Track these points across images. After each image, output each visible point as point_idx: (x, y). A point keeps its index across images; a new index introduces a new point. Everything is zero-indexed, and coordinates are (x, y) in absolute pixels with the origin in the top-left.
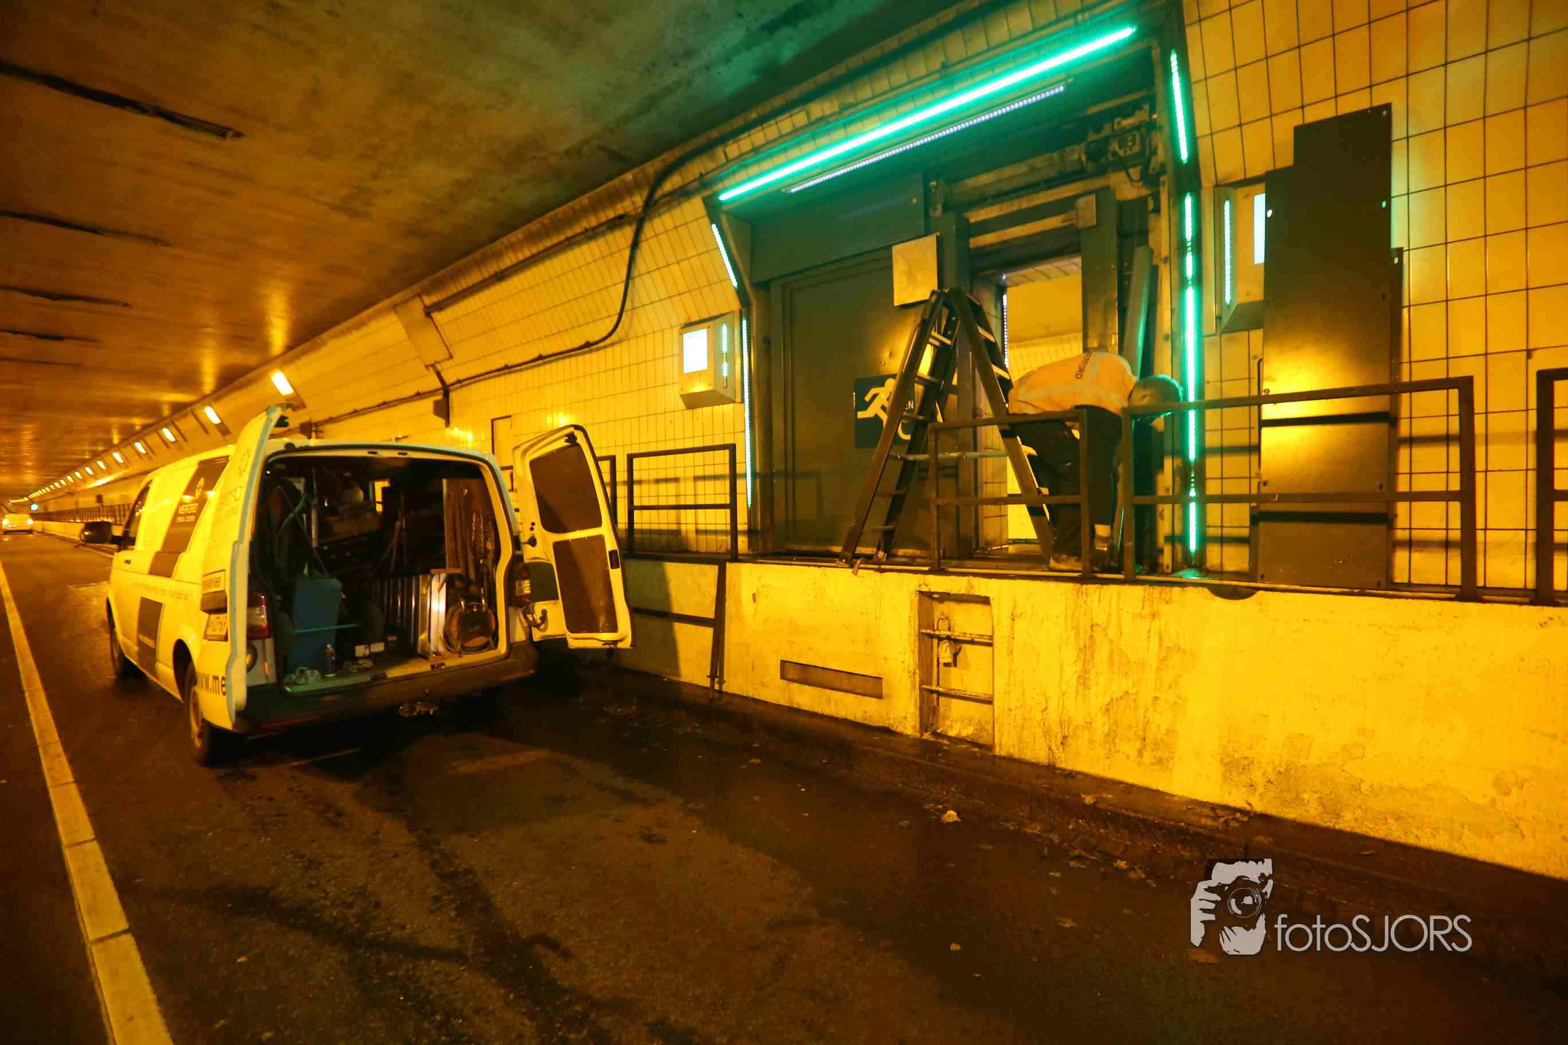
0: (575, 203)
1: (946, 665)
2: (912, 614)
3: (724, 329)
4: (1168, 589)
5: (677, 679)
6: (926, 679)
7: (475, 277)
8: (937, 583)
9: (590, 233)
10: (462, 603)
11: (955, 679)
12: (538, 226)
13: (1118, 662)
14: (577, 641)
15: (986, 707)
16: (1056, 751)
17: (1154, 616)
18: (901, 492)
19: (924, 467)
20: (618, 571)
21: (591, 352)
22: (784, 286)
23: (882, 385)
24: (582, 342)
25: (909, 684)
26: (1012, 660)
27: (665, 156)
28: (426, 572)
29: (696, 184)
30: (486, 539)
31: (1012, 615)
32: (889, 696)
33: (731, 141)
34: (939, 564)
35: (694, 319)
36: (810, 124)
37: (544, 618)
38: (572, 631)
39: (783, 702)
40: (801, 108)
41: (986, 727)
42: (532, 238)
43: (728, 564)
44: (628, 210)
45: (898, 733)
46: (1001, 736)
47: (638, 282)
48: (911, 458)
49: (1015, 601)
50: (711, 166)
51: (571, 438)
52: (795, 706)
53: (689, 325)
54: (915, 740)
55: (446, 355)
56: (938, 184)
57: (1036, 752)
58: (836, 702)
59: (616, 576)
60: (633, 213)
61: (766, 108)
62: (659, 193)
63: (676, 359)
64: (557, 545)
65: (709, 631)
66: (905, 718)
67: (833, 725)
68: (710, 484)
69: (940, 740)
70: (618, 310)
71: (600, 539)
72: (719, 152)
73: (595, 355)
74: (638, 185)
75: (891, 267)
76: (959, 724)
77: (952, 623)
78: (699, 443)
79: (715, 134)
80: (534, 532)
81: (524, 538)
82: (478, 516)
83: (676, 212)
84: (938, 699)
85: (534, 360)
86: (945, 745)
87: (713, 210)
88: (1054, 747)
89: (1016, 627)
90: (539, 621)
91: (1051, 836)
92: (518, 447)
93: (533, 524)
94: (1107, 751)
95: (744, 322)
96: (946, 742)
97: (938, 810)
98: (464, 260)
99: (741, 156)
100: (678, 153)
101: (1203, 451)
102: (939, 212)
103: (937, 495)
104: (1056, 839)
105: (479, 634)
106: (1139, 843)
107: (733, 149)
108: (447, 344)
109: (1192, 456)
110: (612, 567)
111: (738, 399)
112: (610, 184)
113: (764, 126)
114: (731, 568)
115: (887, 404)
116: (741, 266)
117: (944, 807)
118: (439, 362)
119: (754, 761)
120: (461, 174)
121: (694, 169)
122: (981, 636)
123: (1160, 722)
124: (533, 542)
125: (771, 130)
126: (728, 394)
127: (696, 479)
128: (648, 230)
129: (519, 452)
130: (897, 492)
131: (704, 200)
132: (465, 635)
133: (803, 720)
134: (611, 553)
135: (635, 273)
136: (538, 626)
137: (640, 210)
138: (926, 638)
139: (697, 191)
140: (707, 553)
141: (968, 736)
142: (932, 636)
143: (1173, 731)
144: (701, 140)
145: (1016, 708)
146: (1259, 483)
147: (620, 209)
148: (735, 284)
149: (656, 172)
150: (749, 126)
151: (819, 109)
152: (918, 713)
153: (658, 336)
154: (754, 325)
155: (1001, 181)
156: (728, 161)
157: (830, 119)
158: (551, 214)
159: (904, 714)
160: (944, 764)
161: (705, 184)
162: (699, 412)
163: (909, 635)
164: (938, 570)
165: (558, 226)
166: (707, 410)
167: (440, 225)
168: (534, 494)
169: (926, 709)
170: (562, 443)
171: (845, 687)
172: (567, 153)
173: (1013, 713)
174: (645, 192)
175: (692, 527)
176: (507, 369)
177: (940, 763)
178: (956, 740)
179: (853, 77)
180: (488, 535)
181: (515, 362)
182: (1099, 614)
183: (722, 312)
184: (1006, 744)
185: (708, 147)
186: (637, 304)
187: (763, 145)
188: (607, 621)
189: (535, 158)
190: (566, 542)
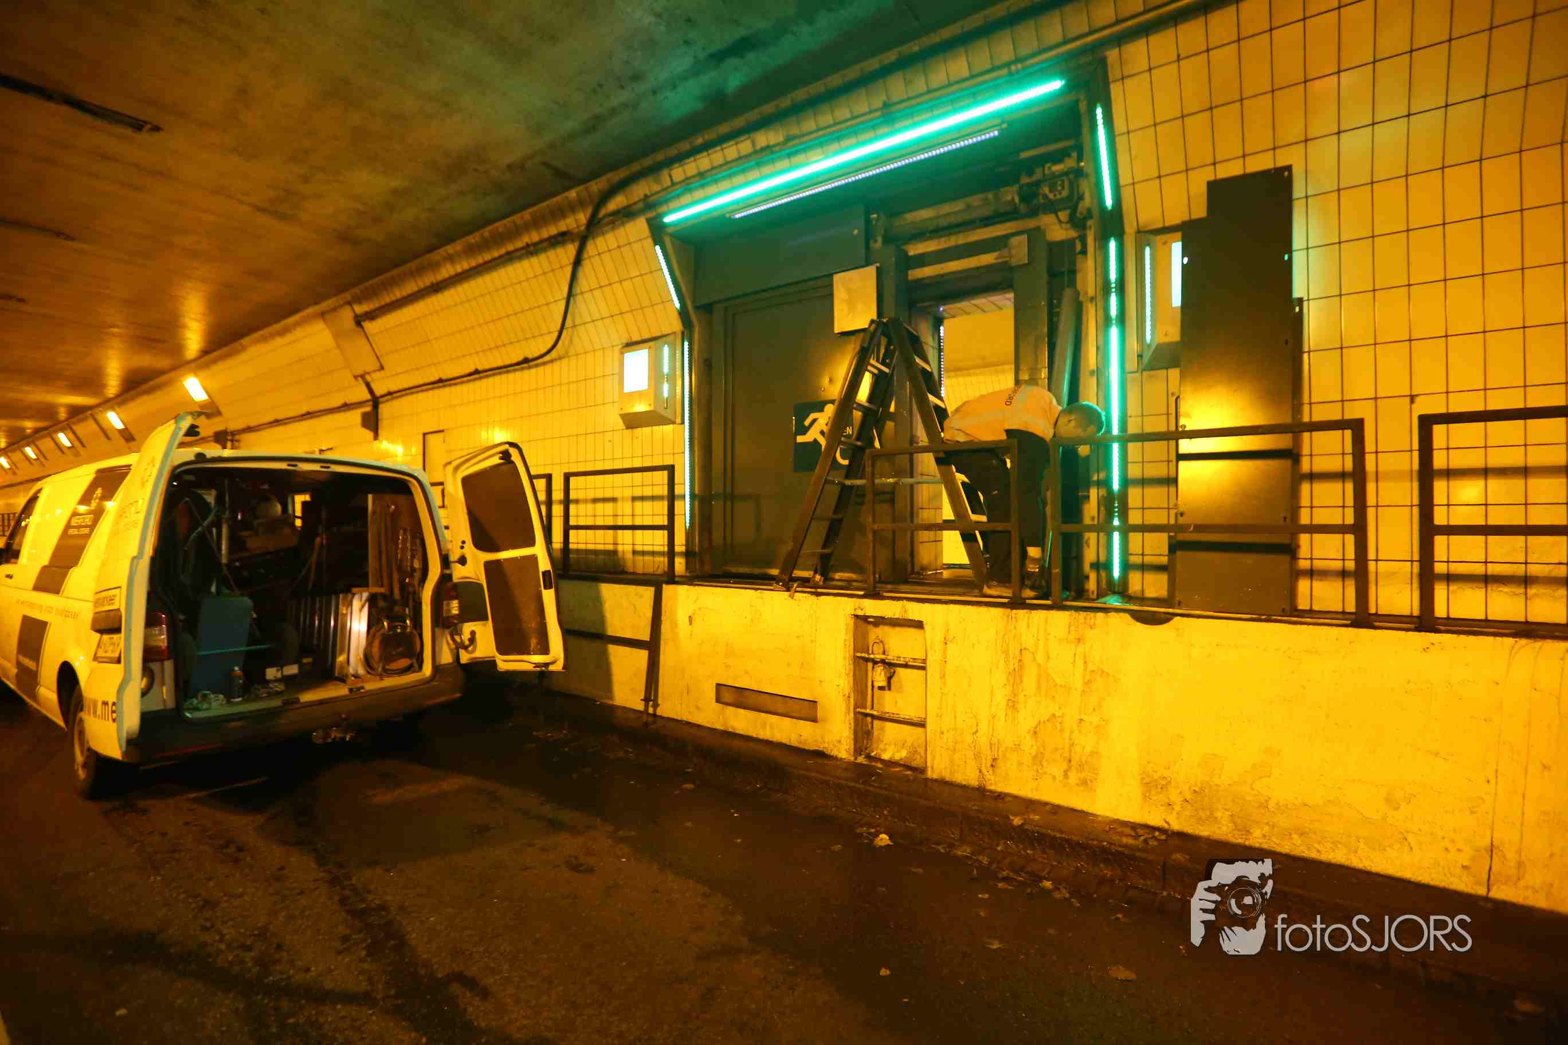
0: (516, 219)
1: (881, 688)
2: (847, 638)
3: (666, 350)
4: (1092, 615)
5: (610, 702)
6: (860, 703)
8: (872, 607)
9: (532, 248)
10: (385, 624)
11: (889, 703)
12: (477, 239)
13: (1047, 685)
14: (506, 664)
15: (920, 730)
16: (986, 773)
17: (1079, 640)
18: (839, 516)
19: (860, 492)
20: (552, 591)
21: (530, 368)
22: (726, 309)
23: (821, 410)
24: (520, 358)
25: (844, 708)
26: (945, 684)
27: (610, 175)
28: (348, 590)
29: (641, 205)
30: (413, 557)
31: (945, 639)
32: (824, 720)
33: (677, 165)
34: (875, 587)
35: (635, 339)
36: (755, 152)
37: (472, 639)
38: (501, 653)
39: (718, 726)
40: (747, 136)
41: (919, 750)
42: (471, 250)
43: (664, 586)
44: (570, 228)
45: (832, 757)
46: (934, 758)
47: (579, 298)
48: (848, 482)
49: (948, 626)
50: (656, 187)
51: (506, 456)
52: (731, 730)
53: (631, 345)
54: (849, 763)
55: (377, 366)
56: (878, 216)
57: (967, 775)
58: (771, 727)
59: (549, 597)
60: (576, 231)
61: (712, 134)
62: (602, 212)
63: (616, 377)
64: (489, 566)
65: (643, 655)
66: (839, 741)
67: (767, 750)
68: (648, 505)
69: (873, 764)
70: (559, 327)
71: (533, 559)
72: (664, 176)
73: (533, 371)
74: (581, 203)
75: (831, 295)
76: (893, 747)
77: (887, 647)
78: (637, 464)
79: (660, 156)
80: (464, 550)
81: (454, 557)
82: (405, 533)
83: (621, 232)
84: (872, 723)
85: (470, 374)
86: (880, 769)
87: (658, 232)
88: (984, 770)
89: (949, 653)
90: (467, 643)
91: (980, 858)
92: (450, 463)
93: (464, 542)
94: (1035, 774)
95: (686, 344)
96: (879, 765)
97: (870, 834)
98: (399, 270)
99: (687, 180)
100: (622, 173)
101: (1126, 482)
102: (878, 244)
103: (874, 521)
104: (985, 861)
105: (403, 656)
106: (1065, 864)
107: (678, 173)
108: (378, 354)
109: (1116, 486)
110: (545, 588)
111: (678, 420)
112: (555, 199)
113: (710, 152)
114: (668, 590)
115: (826, 429)
116: (684, 289)
117: (876, 831)
118: (369, 373)
119: (689, 786)
120: (396, 183)
121: (640, 190)
122: (915, 660)
123: (1086, 743)
124: (463, 561)
125: (717, 156)
126: (668, 414)
127: (634, 499)
128: (591, 248)
129: (450, 469)
130: (835, 517)
131: (648, 221)
132: (387, 658)
133: (736, 744)
134: (544, 573)
135: (577, 290)
136: (466, 648)
137: (583, 228)
138: (861, 661)
139: (642, 212)
140: (644, 574)
141: (901, 759)
142: (867, 660)
143: (1097, 753)
144: (648, 162)
145: (948, 731)
146: (1176, 514)
147: (563, 226)
148: (678, 305)
149: (600, 191)
150: (695, 151)
151: (763, 138)
152: (852, 737)
153: (599, 354)
154: (696, 347)
155: (937, 217)
156: (673, 184)
157: (776, 149)
158: (490, 228)
159: (838, 738)
160: (877, 787)
161: (649, 206)
162: (639, 431)
163: (845, 658)
164: (874, 594)
165: (499, 239)
166: (647, 430)
167: (374, 233)
168: (465, 511)
169: (860, 734)
170: (496, 460)
171: (780, 711)
172: (510, 167)
173: (945, 736)
174: (589, 211)
175: (629, 548)
176: (441, 383)
177: (873, 786)
178: (891, 763)
179: (798, 110)
180: (415, 553)
181: (450, 376)
182: (1028, 639)
183: (664, 333)
184: (938, 767)
185: (654, 170)
186: (578, 321)
187: (708, 171)
188: (538, 644)
189: (476, 170)
190: (498, 562)
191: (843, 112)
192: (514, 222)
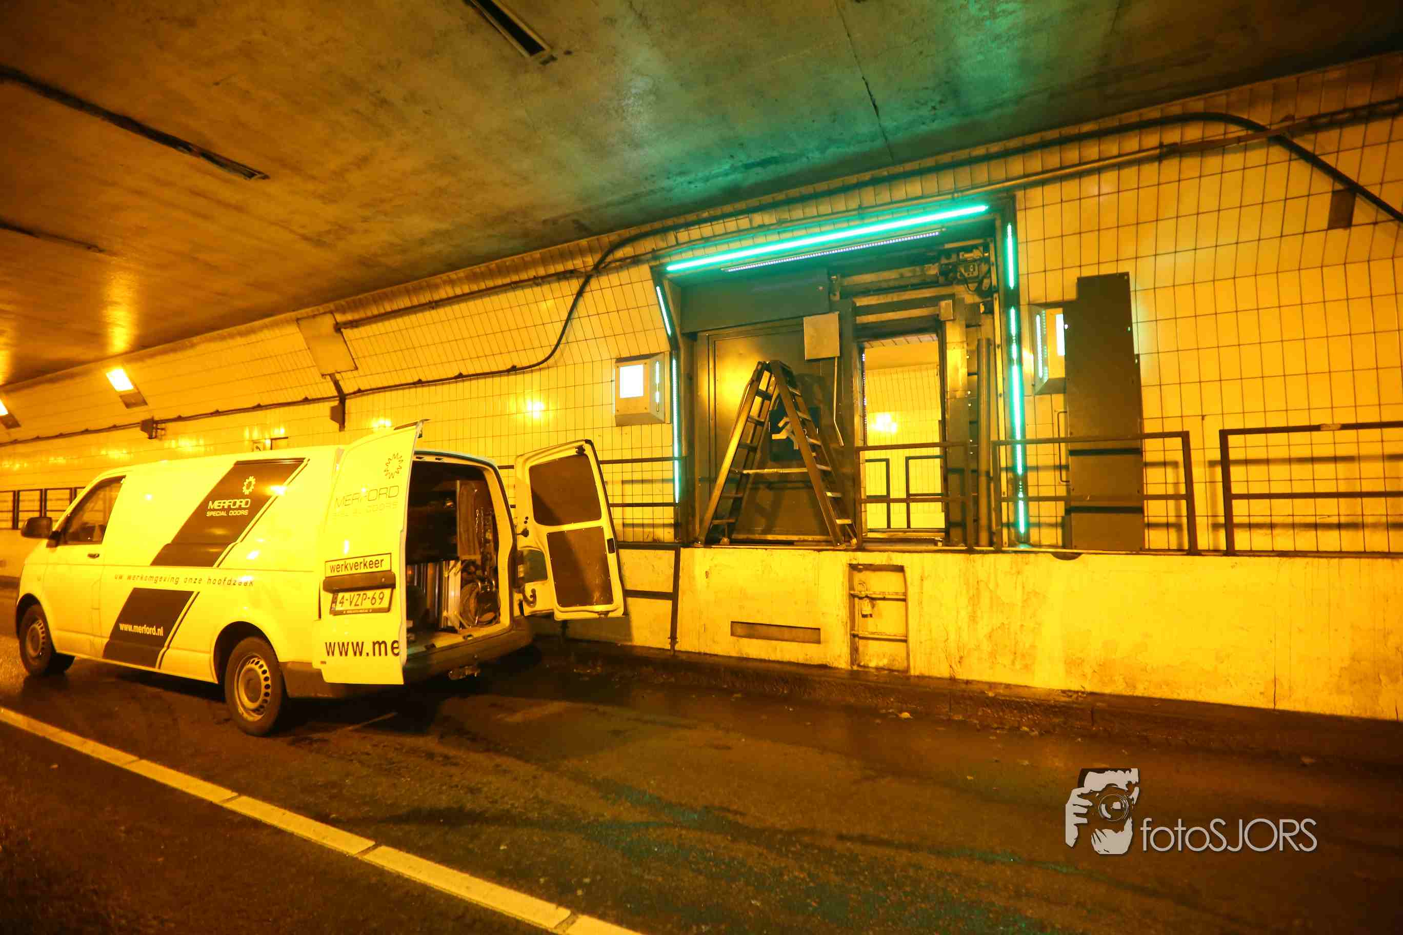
0: (527, 257)
1: (865, 616)
2: (844, 581)
3: (657, 365)
5: (629, 644)
6: (852, 628)
7: (404, 302)
8: (862, 558)
9: (539, 281)
10: (479, 584)
11: (870, 627)
12: (483, 269)
13: (997, 604)
14: (561, 614)
15: (902, 644)
16: (956, 668)
17: (1019, 573)
20: (615, 554)
21: (518, 374)
24: (507, 367)
25: (843, 631)
26: (922, 608)
27: (621, 232)
28: (448, 560)
29: (647, 256)
30: (486, 529)
31: (921, 577)
32: (827, 642)
33: (683, 230)
35: (623, 355)
36: (752, 228)
37: (534, 596)
38: (562, 606)
39: (734, 654)
40: (747, 215)
41: (897, 658)
42: (473, 278)
43: (682, 549)
44: (577, 267)
45: (833, 668)
46: (916, 663)
47: (575, 323)
49: (923, 568)
51: (581, 450)
52: (745, 656)
53: (622, 360)
54: (847, 671)
55: (352, 366)
56: (837, 278)
57: (941, 670)
58: (781, 651)
59: (611, 558)
60: (583, 270)
61: (718, 212)
62: (610, 258)
63: (613, 385)
64: (550, 536)
65: (668, 604)
66: (840, 656)
67: (779, 667)
68: (638, 487)
69: (867, 670)
70: (555, 342)
71: (600, 530)
72: (671, 238)
74: (591, 250)
75: (802, 331)
76: (873, 657)
77: (868, 586)
79: (670, 222)
80: (528, 525)
81: (519, 530)
82: (480, 512)
83: (624, 275)
84: (860, 641)
85: (456, 378)
87: (658, 276)
88: (954, 666)
89: (924, 586)
90: (531, 599)
91: (972, 720)
92: (522, 455)
93: (527, 518)
94: (991, 664)
95: (674, 362)
96: (872, 670)
97: (893, 713)
98: (395, 288)
99: (690, 241)
100: (633, 231)
101: (1026, 468)
102: (837, 298)
104: (976, 721)
105: (489, 611)
107: (683, 235)
108: (355, 357)
109: (1020, 471)
110: (610, 552)
111: (668, 420)
112: (566, 245)
113: (713, 223)
114: (684, 552)
116: (675, 320)
117: (897, 710)
118: (340, 372)
120: (443, 226)
121: (647, 245)
122: (897, 593)
123: (1025, 641)
124: (525, 533)
125: (719, 227)
126: (661, 417)
127: (623, 482)
128: (594, 283)
131: (651, 268)
132: (480, 611)
134: (610, 541)
135: (575, 315)
136: (530, 604)
137: (589, 269)
138: (852, 597)
139: (648, 261)
141: (885, 665)
142: (857, 596)
143: (1035, 646)
144: (657, 225)
145: (926, 641)
148: (669, 332)
149: (611, 243)
150: (700, 222)
151: (758, 219)
152: (849, 652)
153: (588, 366)
154: (682, 364)
155: (880, 280)
156: (678, 244)
157: (771, 227)
158: (499, 261)
159: (839, 653)
161: (656, 257)
162: (627, 429)
163: (843, 595)
164: (862, 548)
165: (502, 271)
166: (636, 429)
167: (395, 260)
168: (530, 494)
169: (853, 650)
170: (573, 452)
171: (786, 637)
172: (545, 222)
173: (923, 646)
174: (597, 257)
176: (419, 383)
178: (878, 669)
179: (790, 202)
180: (487, 527)
181: (430, 379)
182: (982, 576)
183: (652, 352)
184: (918, 668)
185: (664, 231)
186: (571, 339)
187: (711, 237)
188: (601, 596)
189: (515, 221)
190: (562, 533)
191: (825, 208)
192: (523, 258)
